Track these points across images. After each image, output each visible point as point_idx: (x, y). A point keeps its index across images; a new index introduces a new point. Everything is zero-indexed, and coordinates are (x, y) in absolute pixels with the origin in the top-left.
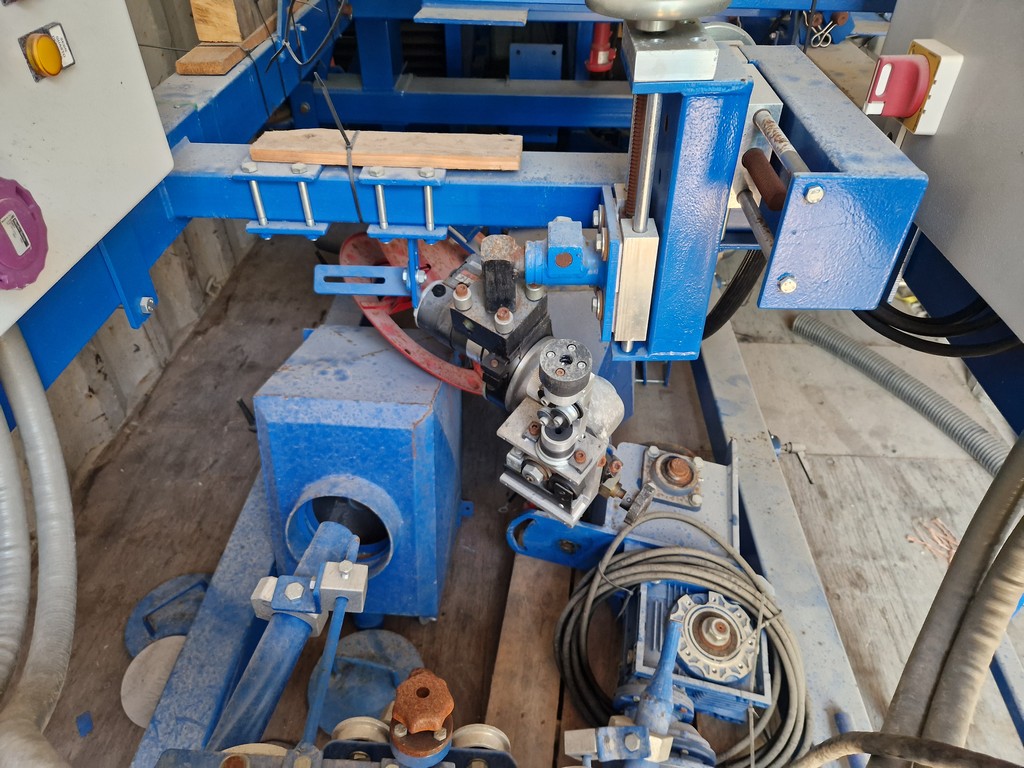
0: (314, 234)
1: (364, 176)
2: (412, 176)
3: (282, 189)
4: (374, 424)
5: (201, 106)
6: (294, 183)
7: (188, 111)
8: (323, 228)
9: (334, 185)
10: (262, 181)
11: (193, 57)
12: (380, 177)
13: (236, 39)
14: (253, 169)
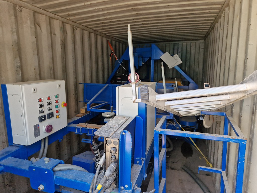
0: (81, 134)
1: (87, 128)
2: (91, 129)
3: (78, 129)
4: (86, 162)
5: (76, 120)
6: (80, 128)
7: (74, 120)
8: (82, 133)
9: (84, 129)
10: (77, 128)
11: (79, 115)
12: (88, 128)
13: (84, 113)
14: (76, 127)
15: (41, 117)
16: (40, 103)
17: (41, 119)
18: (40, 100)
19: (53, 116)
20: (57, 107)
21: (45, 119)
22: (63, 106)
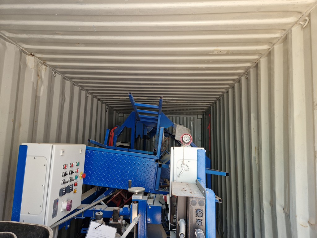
15: (63, 189)
16: (64, 171)
17: (63, 192)
18: (65, 167)
19: (72, 190)
20: (76, 178)
21: (65, 193)
22: (80, 178)
